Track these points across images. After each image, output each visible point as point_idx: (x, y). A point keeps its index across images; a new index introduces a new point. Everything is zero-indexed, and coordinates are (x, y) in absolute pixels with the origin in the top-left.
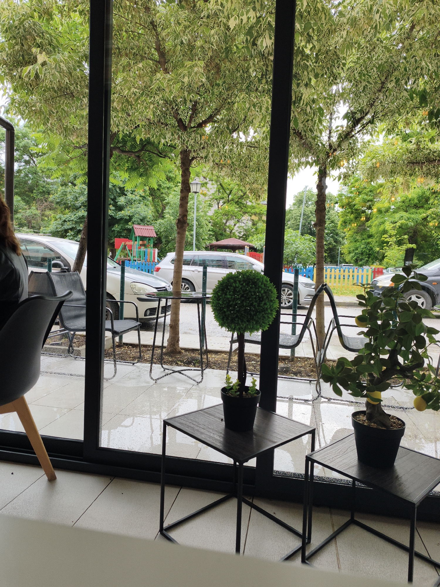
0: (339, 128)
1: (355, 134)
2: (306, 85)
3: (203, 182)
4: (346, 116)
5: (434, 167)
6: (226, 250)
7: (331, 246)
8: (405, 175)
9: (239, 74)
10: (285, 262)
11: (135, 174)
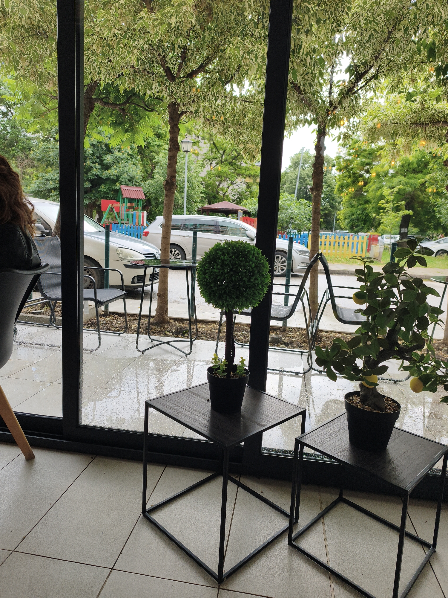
0: (341, 83)
1: (358, 90)
2: (307, 32)
3: (195, 141)
4: (349, 70)
5: (438, 129)
6: (219, 214)
7: (326, 212)
8: (407, 136)
9: (232, 17)
10: (279, 228)
11: (120, 129)
